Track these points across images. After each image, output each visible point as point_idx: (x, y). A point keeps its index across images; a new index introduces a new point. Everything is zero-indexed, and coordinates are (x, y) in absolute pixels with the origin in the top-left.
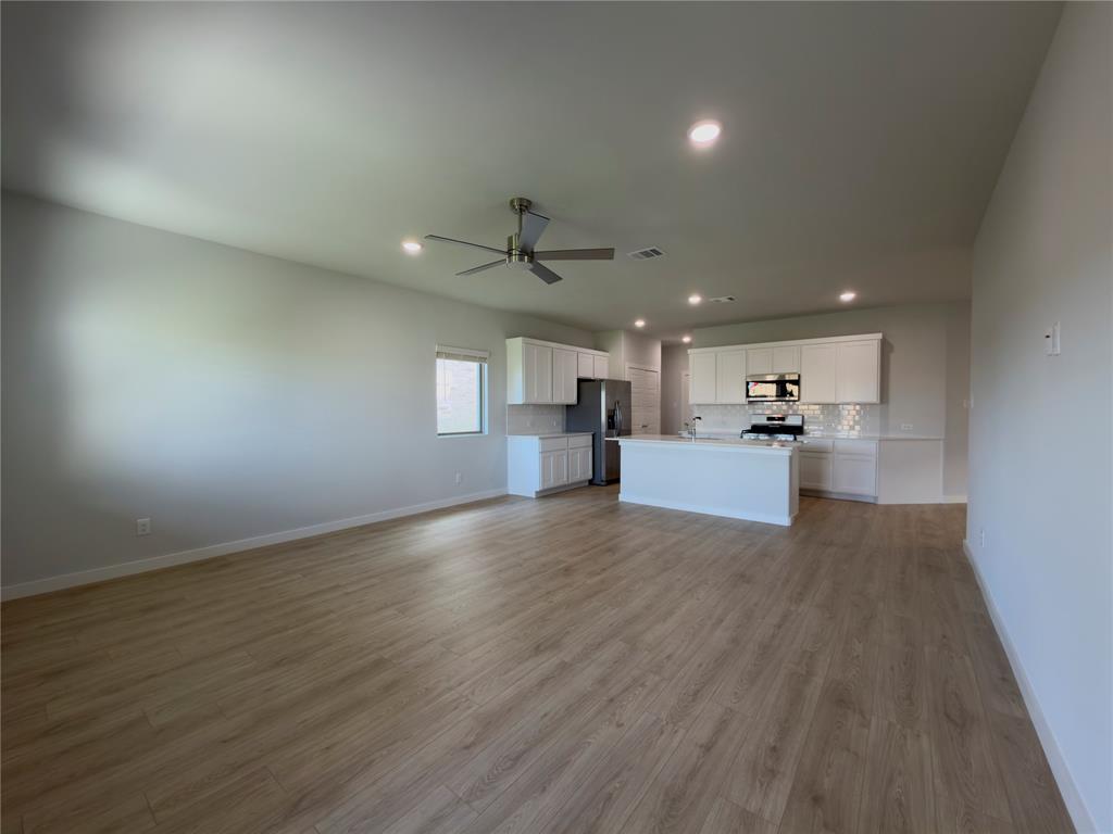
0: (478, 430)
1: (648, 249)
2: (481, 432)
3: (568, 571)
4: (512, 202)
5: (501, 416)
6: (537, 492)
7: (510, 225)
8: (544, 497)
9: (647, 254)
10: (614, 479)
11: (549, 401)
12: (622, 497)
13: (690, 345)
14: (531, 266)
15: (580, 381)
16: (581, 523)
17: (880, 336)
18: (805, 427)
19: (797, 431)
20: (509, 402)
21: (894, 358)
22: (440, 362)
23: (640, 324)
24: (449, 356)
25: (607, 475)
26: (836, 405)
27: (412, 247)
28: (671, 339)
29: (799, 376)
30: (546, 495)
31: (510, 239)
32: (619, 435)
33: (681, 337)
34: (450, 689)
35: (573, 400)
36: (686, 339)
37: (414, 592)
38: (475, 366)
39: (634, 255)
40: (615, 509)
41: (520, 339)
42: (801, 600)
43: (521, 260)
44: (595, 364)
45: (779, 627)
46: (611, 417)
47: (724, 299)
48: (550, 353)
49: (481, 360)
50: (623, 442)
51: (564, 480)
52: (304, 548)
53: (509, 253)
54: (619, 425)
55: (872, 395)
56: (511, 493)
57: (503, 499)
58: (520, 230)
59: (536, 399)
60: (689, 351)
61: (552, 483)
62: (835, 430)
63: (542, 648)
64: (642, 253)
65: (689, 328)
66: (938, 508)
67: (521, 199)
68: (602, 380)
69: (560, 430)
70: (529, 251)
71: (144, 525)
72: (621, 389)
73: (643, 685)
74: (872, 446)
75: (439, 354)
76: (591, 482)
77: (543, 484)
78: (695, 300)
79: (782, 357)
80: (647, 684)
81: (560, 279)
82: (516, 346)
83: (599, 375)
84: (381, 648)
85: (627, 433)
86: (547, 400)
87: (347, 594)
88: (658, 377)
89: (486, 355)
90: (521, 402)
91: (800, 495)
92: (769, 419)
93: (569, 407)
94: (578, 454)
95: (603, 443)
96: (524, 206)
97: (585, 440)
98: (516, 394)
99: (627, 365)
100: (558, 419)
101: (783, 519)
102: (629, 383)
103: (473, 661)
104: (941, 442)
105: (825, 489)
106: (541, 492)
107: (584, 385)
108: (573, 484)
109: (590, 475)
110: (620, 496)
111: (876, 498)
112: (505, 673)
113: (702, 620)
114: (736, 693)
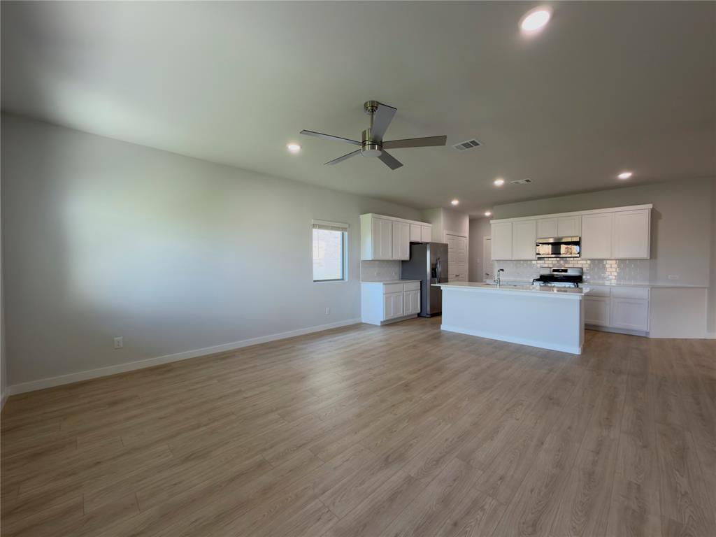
0: (340, 277)
1: (468, 141)
2: (343, 279)
3: (407, 387)
4: (366, 104)
5: (356, 268)
6: (381, 322)
7: (365, 123)
8: (387, 325)
9: (467, 146)
10: (437, 313)
11: (391, 259)
12: (444, 327)
13: (491, 218)
14: (380, 153)
15: (412, 244)
16: (415, 347)
17: (650, 206)
18: (584, 277)
19: (577, 280)
20: (363, 259)
21: (661, 224)
22: (316, 232)
23: (455, 202)
24: (321, 227)
25: (432, 310)
26: (601, 261)
27: (294, 148)
28: (475, 213)
29: (580, 238)
30: (388, 324)
31: (364, 133)
32: (439, 282)
33: (484, 212)
34: (315, 497)
35: (407, 257)
36: (488, 214)
37: (293, 399)
38: (339, 234)
39: (457, 147)
40: (438, 337)
41: (370, 215)
42: (611, 426)
43: (373, 148)
44: (422, 232)
45: (598, 453)
46: (434, 270)
47: (522, 181)
48: (390, 225)
49: (343, 229)
50: (444, 287)
51: (400, 314)
52: (223, 359)
53: (364, 144)
54: (440, 275)
55: (644, 253)
56: (363, 321)
57: (358, 326)
58: (372, 126)
59: (381, 257)
60: (491, 222)
61: (392, 316)
62: (604, 278)
63: (390, 460)
64: (462, 145)
65: (490, 206)
66: (704, 342)
67: (373, 102)
68: (427, 243)
69: (397, 277)
70: (379, 141)
71: (118, 342)
72: (441, 250)
73: (482, 509)
74: (644, 293)
75: (314, 226)
76: (419, 315)
77: (386, 317)
78: (499, 182)
79: (565, 224)
80: (486, 507)
81: (402, 165)
82: (367, 220)
83: (424, 240)
84: (265, 450)
85: (445, 280)
86: (388, 257)
87: (245, 398)
88: (466, 240)
89: (347, 226)
90: (370, 259)
91: (585, 329)
92: (554, 271)
93: (403, 262)
94: (410, 296)
95: (428, 287)
96: (373, 107)
97: (414, 286)
98: (367, 253)
99: (445, 232)
100: (396, 271)
101: (576, 350)
102: (447, 245)
103: (335, 468)
104: (706, 290)
105: (604, 325)
106: (384, 321)
107: (413, 246)
108: (406, 316)
109: (418, 310)
110: (442, 326)
111: (647, 333)
112: (361, 484)
113: (524, 441)
114: (574, 528)
